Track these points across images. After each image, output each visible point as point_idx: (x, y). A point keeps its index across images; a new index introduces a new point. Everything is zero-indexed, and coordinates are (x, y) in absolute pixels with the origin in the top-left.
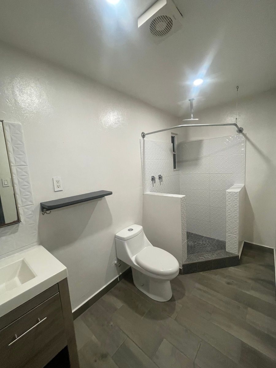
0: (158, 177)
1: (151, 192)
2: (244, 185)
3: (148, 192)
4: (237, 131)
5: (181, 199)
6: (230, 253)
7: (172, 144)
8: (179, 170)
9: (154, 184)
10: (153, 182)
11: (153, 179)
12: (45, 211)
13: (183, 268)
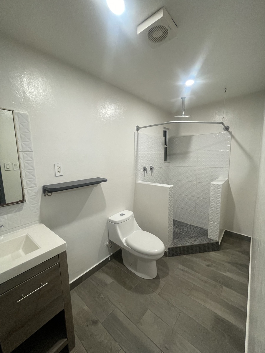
0: (150, 168)
1: (142, 181)
2: (227, 178)
3: (140, 182)
4: (224, 129)
5: (169, 188)
6: (211, 239)
7: (164, 138)
8: (169, 163)
9: (146, 174)
10: (145, 173)
11: (145, 169)
12: (46, 193)
13: (168, 251)
